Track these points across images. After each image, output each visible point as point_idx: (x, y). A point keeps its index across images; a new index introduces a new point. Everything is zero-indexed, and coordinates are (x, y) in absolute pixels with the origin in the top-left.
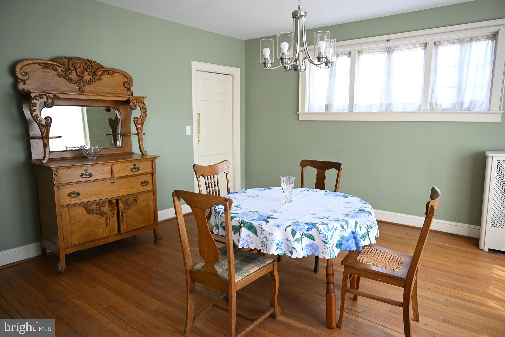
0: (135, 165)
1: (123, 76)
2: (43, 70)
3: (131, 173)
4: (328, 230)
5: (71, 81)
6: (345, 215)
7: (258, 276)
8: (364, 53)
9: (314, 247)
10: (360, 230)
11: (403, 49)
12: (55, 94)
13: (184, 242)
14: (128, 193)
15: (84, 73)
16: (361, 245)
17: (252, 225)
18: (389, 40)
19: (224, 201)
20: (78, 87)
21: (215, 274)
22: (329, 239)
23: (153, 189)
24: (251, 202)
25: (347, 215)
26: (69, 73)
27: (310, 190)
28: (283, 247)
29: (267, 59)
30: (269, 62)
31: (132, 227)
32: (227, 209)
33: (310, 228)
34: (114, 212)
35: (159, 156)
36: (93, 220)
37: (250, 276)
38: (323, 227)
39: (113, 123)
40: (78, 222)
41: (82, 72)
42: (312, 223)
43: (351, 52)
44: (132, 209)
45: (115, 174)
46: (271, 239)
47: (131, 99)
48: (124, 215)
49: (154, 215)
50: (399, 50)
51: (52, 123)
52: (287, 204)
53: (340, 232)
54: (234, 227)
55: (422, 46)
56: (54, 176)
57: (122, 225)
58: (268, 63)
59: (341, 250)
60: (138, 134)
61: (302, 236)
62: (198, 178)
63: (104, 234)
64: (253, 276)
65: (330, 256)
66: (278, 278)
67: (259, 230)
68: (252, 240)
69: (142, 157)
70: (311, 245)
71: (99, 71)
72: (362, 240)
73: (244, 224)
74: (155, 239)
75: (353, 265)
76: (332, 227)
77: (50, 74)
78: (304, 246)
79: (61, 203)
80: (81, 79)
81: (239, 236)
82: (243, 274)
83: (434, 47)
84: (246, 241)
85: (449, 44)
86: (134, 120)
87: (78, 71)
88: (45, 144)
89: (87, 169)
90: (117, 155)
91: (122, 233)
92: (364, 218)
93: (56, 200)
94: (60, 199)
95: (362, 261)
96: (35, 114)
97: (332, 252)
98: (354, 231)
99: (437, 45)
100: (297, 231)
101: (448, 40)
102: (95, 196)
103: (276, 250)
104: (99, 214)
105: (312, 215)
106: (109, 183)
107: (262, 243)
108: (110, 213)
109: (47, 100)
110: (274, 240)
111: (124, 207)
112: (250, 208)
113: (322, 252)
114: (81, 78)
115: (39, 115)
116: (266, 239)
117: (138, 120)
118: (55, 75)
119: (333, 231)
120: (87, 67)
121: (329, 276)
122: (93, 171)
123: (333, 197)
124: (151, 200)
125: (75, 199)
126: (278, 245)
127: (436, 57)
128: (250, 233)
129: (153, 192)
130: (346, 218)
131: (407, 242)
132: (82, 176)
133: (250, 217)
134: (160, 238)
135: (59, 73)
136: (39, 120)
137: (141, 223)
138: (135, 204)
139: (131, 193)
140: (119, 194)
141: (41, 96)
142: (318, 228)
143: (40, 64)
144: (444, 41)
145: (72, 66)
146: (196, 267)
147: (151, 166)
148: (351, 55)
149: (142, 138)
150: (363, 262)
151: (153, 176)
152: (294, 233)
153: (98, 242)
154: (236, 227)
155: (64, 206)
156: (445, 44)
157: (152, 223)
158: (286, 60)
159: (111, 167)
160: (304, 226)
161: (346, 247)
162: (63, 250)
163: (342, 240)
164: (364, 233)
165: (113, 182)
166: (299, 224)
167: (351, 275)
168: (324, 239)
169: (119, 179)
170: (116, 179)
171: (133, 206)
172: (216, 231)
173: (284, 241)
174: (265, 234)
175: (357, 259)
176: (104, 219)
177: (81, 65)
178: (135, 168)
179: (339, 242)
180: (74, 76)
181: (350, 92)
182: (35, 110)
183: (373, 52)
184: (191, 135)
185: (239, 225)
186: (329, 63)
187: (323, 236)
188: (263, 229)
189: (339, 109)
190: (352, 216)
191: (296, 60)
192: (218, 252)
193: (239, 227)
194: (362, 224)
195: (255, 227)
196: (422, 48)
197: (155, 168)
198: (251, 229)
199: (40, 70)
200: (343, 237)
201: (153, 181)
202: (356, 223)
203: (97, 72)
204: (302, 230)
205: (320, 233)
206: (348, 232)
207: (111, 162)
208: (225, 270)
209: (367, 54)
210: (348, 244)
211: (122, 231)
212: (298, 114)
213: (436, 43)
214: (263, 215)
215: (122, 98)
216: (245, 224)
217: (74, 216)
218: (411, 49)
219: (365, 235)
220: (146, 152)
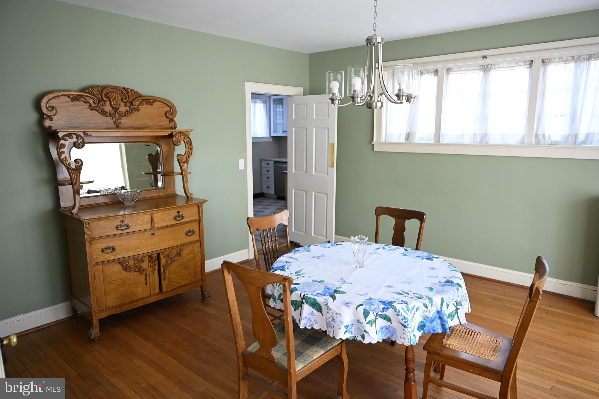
0: (179, 212)
1: (165, 104)
2: (72, 103)
3: (174, 222)
4: (408, 311)
5: (104, 113)
6: (428, 289)
7: (323, 361)
8: (454, 71)
9: (391, 329)
10: (447, 308)
11: (502, 68)
12: (86, 133)
13: (236, 321)
14: (170, 245)
15: (119, 104)
16: (449, 325)
17: (316, 301)
18: (485, 57)
19: (282, 280)
20: (113, 121)
21: (272, 360)
22: (409, 322)
23: (200, 239)
24: (315, 266)
25: (431, 289)
26: (102, 105)
27: (387, 247)
28: (353, 330)
29: (335, 95)
30: (338, 99)
31: (175, 285)
32: (286, 290)
33: (386, 308)
34: (154, 268)
35: (208, 200)
36: (131, 278)
37: (313, 363)
38: (402, 307)
39: (154, 160)
40: (113, 281)
41: (117, 103)
42: (389, 301)
43: (437, 70)
44: (176, 264)
45: (155, 224)
46: (339, 320)
47: (174, 134)
48: (167, 271)
49: (201, 270)
50: (497, 68)
51: (83, 167)
52: (359, 270)
53: (422, 312)
54: (295, 302)
55: (527, 64)
56: (85, 229)
57: (165, 283)
58: (336, 99)
59: (424, 332)
60: (182, 174)
61: (376, 317)
62: (252, 234)
63: (143, 293)
64: (317, 362)
65: (410, 343)
66: (347, 361)
67: (323, 307)
68: (316, 318)
69: (187, 202)
70: (387, 327)
71: (137, 101)
72: (449, 320)
73: (306, 299)
74: (202, 296)
75: (438, 351)
76: (412, 307)
77: (80, 108)
78: (378, 329)
79: (93, 260)
80: (116, 111)
81: (301, 313)
82: (305, 361)
83: (541, 66)
84: (309, 320)
85: (561, 63)
86: (177, 157)
87: (112, 102)
88: (76, 191)
89: (123, 220)
90: (159, 198)
91: (163, 292)
92: (452, 293)
93: (88, 257)
94: (92, 256)
95: (449, 346)
96: (63, 156)
97: (413, 337)
98: (440, 311)
99: (545, 63)
100: (370, 312)
101: (560, 57)
102: (132, 251)
103: (345, 333)
104: (137, 271)
105: (388, 289)
106: (148, 234)
107: (327, 324)
108: (150, 269)
109: (77, 139)
110: (342, 322)
111: (167, 261)
112: (313, 275)
113: (400, 337)
114: (116, 109)
115: (68, 158)
116: (332, 320)
117: (182, 158)
118: (86, 108)
119: (414, 312)
120: (123, 97)
121: (409, 363)
122: (130, 221)
123: (415, 260)
124: (197, 253)
125: (109, 255)
126: (347, 328)
127: (544, 78)
128: (314, 311)
129: (199, 242)
130: (430, 294)
131: (505, 305)
132: (117, 228)
133: (314, 289)
134: (208, 295)
135: (91, 105)
136: (67, 163)
137: (186, 280)
138: (179, 258)
139: (174, 245)
140: (160, 248)
141: (70, 136)
142: (396, 308)
143: (68, 96)
144: (555, 59)
145: (106, 96)
146: (249, 349)
147: (198, 212)
148: (438, 73)
149: (186, 178)
150: (451, 347)
151: (200, 224)
152: (366, 314)
153: (136, 303)
154: (297, 303)
155: (97, 264)
156: (556, 62)
157: (198, 279)
158: (358, 99)
159: (151, 216)
160: (379, 306)
161: (430, 330)
162: (97, 314)
163: (424, 321)
164: (452, 311)
165: (153, 234)
166: (373, 302)
167: (435, 363)
168: (403, 322)
169: (161, 229)
170: (157, 230)
171: (176, 260)
172: (273, 304)
173: (354, 323)
174: (331, 314)
175: (443, 342)
176: (143, 276)
177: (116, 95)
178: (179, 216)
179: (421, 324)
180: (108, 108)
181: (436, 118)
182: (63, 152)
183: (465, 70)
184: (244, 169)
185: (301, 300)
186: (411, 98)
187: (402, 318)
188: (329, 307)
189: (422, 139)
190: (437, 291)
191: (370, 95)
192: (276, 336)
193: (300, 303)
194: (450, 301)
195: (320, 305)
196: (527, 66)
197: (202, 214)
198: (315, 306)
199: (69, 103)
200: (426, 318)
201: (199, 229)
202: (443, 301)
203: (135, 102)
204: (377, 311)
205: (398, 315)
206: (432, 312)
207: (151, 210)
208: (283, 354)
209: (458, 72)
210: (432, 326)
211: (164, 289)
212: (373, 144)
213: (545, 60)
214: (329, 286)
215: (164, 132)
216: (308, 299)
217: (108, 274)
218: (512, 67)
219: (453, 313)
220: (192, 195)
